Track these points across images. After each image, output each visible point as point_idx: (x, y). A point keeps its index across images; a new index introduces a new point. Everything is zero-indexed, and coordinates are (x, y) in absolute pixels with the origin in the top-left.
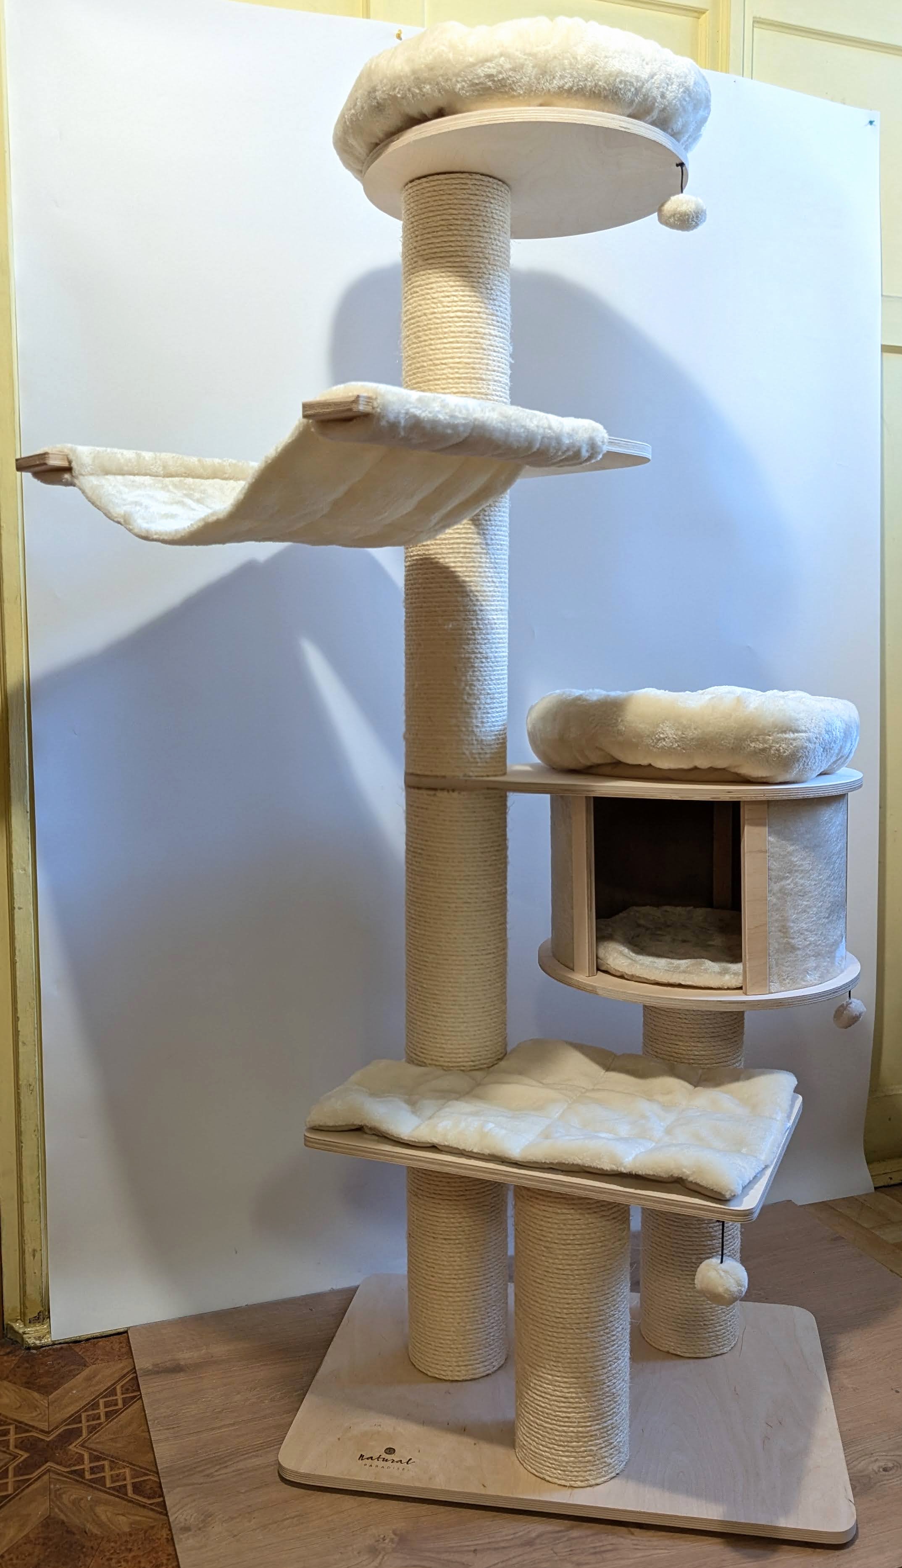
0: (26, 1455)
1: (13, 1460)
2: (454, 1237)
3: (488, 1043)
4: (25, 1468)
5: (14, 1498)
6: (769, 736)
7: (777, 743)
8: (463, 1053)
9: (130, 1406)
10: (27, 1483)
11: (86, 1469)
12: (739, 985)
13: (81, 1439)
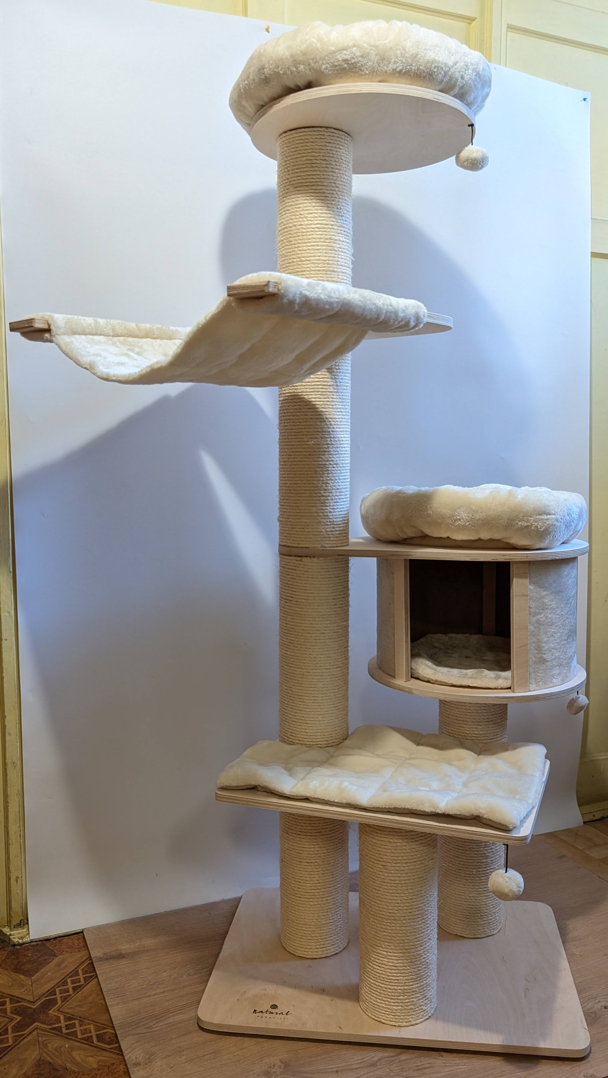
0: (19, 1018)
1: (10, 1022)
2: (314, 861)
3: (337, 728)
4: (19, 1027)
5: (13, 1048)
6: (531, 517)
7: (536, 522)
8: (320, 736)
9: (89, 982)
10: (23, 1037)
11: (63, 1026)
12: (509, 686)
13: (57, 1006)
